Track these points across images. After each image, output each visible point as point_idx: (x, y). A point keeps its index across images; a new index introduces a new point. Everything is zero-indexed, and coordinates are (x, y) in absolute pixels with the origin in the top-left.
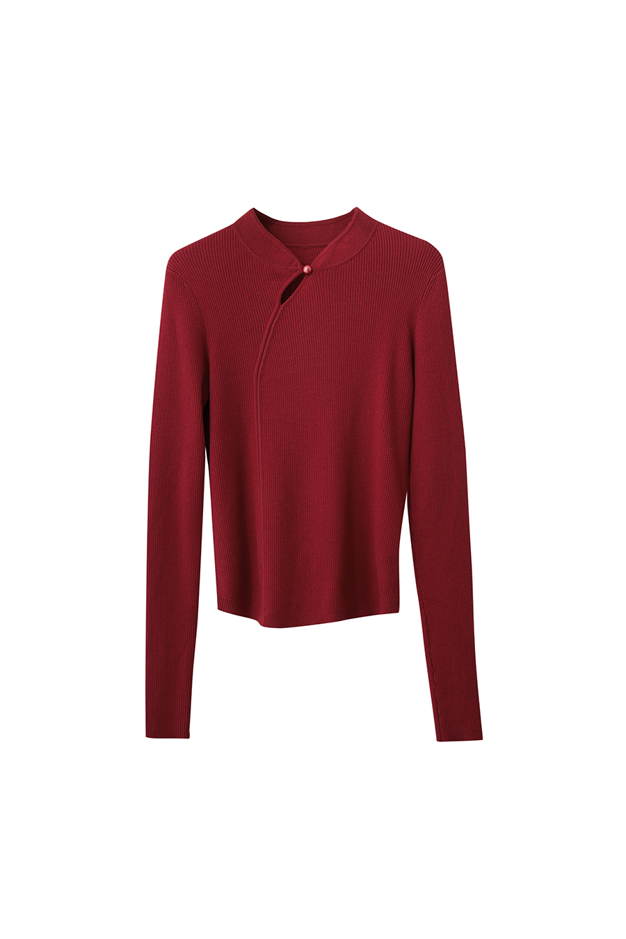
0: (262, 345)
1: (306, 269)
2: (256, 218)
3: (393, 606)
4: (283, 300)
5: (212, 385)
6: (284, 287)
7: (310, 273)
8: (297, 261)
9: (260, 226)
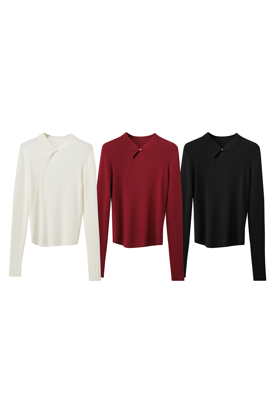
0: (127, 170)
1: (140, 150)
2: (127, 135)
3: (161, 243)
4: (134, 158)
5: (113, 180)
6: (134, 154)
7: (141, 151)
8: (138, 147)
9: (128, 137)
